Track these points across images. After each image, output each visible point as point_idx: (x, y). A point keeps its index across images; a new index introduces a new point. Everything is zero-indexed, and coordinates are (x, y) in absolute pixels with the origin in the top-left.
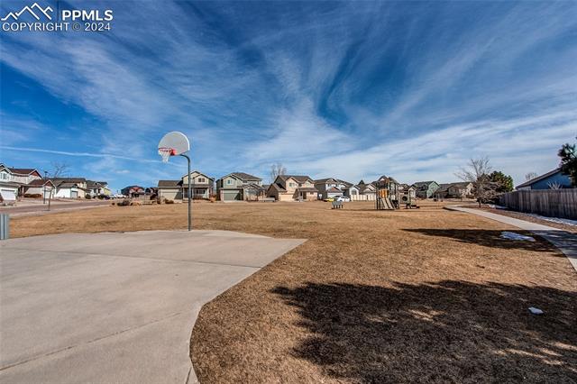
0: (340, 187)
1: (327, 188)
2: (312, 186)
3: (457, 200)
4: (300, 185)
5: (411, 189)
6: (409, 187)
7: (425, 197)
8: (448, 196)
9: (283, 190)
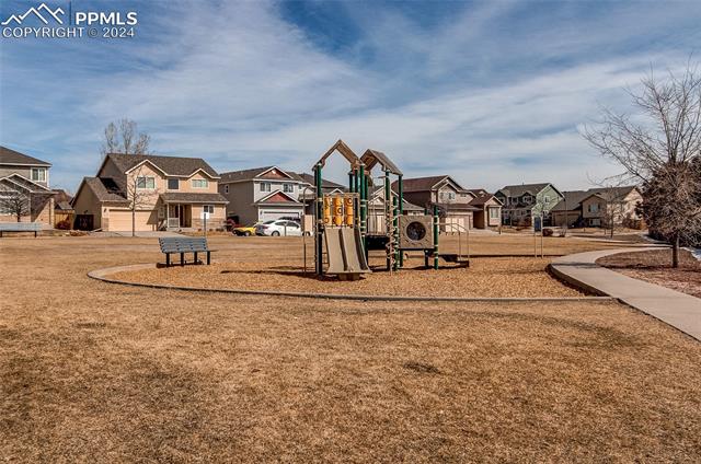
0: (296, 193)
1: (259, 194)
2: (212, 188)
3: (601, 232)
4: (173, 184)
5: (491, 202)
6: (488, 196)
7: (527, 224)
8: (581, 222)
9: (116, 198)
